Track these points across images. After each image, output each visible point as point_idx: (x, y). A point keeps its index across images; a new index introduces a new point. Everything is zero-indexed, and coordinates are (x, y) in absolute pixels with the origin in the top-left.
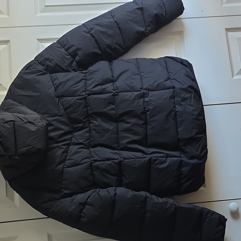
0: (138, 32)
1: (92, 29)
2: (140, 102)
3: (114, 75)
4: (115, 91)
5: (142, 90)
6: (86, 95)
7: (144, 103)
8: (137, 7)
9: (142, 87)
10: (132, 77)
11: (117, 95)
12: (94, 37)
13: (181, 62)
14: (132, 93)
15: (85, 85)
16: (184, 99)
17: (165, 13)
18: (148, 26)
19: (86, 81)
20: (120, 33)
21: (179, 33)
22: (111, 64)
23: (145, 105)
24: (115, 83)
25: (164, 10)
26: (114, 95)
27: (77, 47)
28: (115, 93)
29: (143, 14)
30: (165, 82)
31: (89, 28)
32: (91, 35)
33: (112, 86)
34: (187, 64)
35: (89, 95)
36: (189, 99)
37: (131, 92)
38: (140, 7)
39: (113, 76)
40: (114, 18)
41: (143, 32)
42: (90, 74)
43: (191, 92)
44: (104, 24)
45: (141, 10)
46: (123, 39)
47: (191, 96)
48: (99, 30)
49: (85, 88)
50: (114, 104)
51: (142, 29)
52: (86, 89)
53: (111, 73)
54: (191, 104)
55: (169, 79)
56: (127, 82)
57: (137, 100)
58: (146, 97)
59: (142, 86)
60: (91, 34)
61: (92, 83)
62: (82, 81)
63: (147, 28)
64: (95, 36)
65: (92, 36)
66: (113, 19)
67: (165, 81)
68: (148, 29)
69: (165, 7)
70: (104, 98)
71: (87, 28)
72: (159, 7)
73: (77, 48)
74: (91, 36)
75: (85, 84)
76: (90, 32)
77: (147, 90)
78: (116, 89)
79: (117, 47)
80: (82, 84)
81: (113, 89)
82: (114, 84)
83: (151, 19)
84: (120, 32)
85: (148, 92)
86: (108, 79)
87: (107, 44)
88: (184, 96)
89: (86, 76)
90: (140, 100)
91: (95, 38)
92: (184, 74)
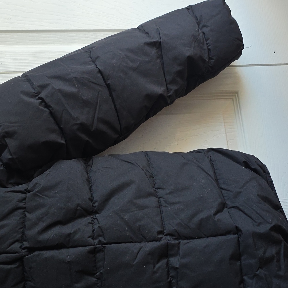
0: (149, 97)
1: (43, 87)
2: (159, 268)
3: (94, 196)
4: (97, 241)
5: (162, 238)
6: (24, 251)
7: (168, 272)
8: (149, 40)
9: (162, 230)
10: (138, 201)
11: (100, 251)
12: (47, 106)
13: (245, 162)
14: (138, 245)
15: (23, 223)
16: (264, 262)
17: (206, 55)
18: (173, 82)
19: (24, 213)
20: (110, 97)
21: (230, 96)
22: (89, 166)
23: (172, 277)
24: (96, 219)
25: (204, 50)
26: (94, 251)
27: (4, 131)
28: (97, 246)
29: (161, 57)
30: (218, 216)
31: (36, 84)
32: (41, 100)
33: (91, 225)
34: (259, 168)
35: (31, 250)
36: (275, 261)
37: (136, 242)
38: (155, 40)
39: (91, 200)
40: (97, 63)
41: (161, 96)
42: (35, 195)
43: (277, 243)
44: (74, 75)
45: (157, 48)
46: (116, 110)
47: (278, 253)
48: (60, 90)
49: (21, 230)
50: (92, 274)
51: (159, 90)
52: (23, 233)
53: (88, 190)
54: (281, 273)
55: (223, 206)
56: (127, 216)
57: (152, 266)
58: (173, 256)
59: (163, 226)
60: (40, 98)
61: (40, 219)
62: (16, 213)
63: (170, 86)
64: (50, 104)
65: (43, 104)
66: (94, 65)
67: (215, 214)
68: (171, 90)
69: (208, 42)
70: (68, 259)
71: (32, 84)
72: (195, 42)
73: (6, 132)
74: (41, 102)
75: (22, 220)
76: (40, 93)
77: (174, 236)
78: (100, 236)
79: (103, 128)
80: (13, 220)
81: (90, 234)
82: (95, 221)
83: (179, 68)
84: (111, 95)
85: (176, 242)
86: (79, 208)
87: (79, 122)
88: (265, 253)
89: (25, 199)
90: (158, 263)
91: (50, 109)
92: (258, 195)
